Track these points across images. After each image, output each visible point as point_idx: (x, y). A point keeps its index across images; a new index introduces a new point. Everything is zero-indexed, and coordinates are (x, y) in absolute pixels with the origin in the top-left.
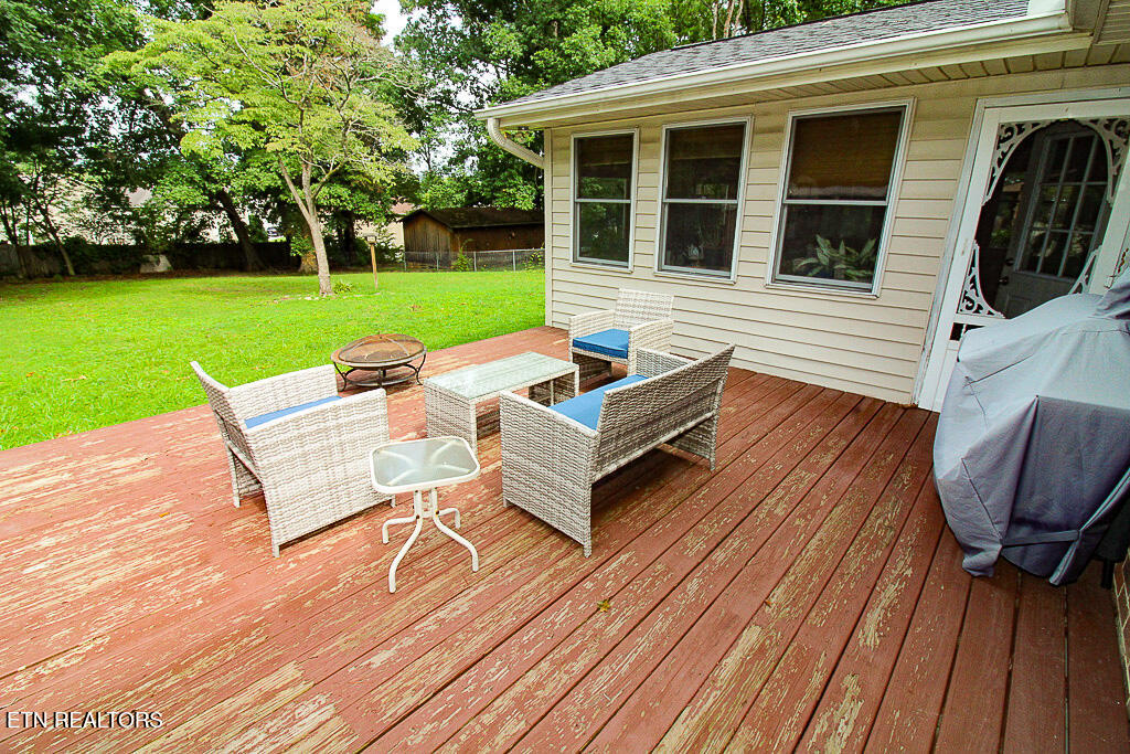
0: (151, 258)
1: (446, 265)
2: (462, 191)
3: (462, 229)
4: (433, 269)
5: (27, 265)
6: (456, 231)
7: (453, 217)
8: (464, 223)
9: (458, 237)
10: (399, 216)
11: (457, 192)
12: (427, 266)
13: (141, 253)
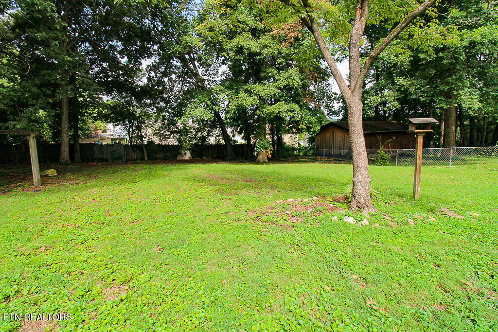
0: (183, 152)
5: (128, 154)
13: (178, 149)
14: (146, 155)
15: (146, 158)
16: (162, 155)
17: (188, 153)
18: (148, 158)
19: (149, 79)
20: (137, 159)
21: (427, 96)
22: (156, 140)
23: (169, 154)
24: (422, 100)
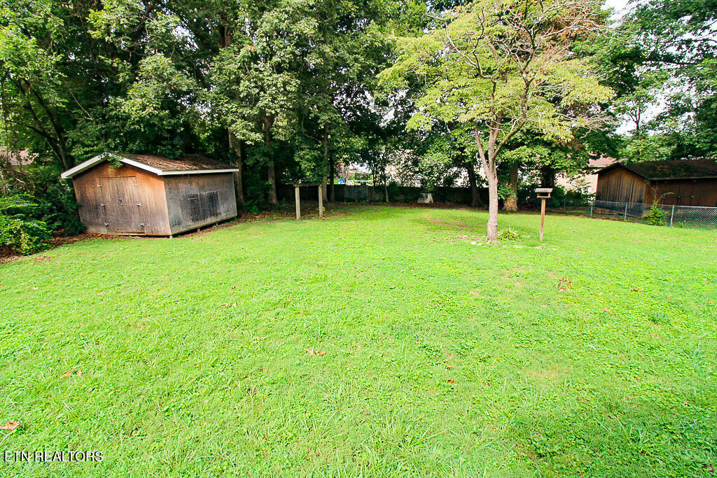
0: (424, 194)
1: (635, 214)
2: (669, 145)
3: (661, 182)
4: (619, 217)
5: (371, 195)
6: (653, 183)
7: (654, 169)
8: (665, 175)
9: (655, 190)
10: (596, 168)
11: (662, 146)
12: (615, 213)
13: (419, 192)
14: (387, 197)
15: (387, 200)
16: (402, 197)
17: (430, 196)
18: (390, 201)
19: (396, 114)
20: (380, 200)
21: (705, 142)
22: (398, 180)
23: (410, 197)
24: (697, 147)
